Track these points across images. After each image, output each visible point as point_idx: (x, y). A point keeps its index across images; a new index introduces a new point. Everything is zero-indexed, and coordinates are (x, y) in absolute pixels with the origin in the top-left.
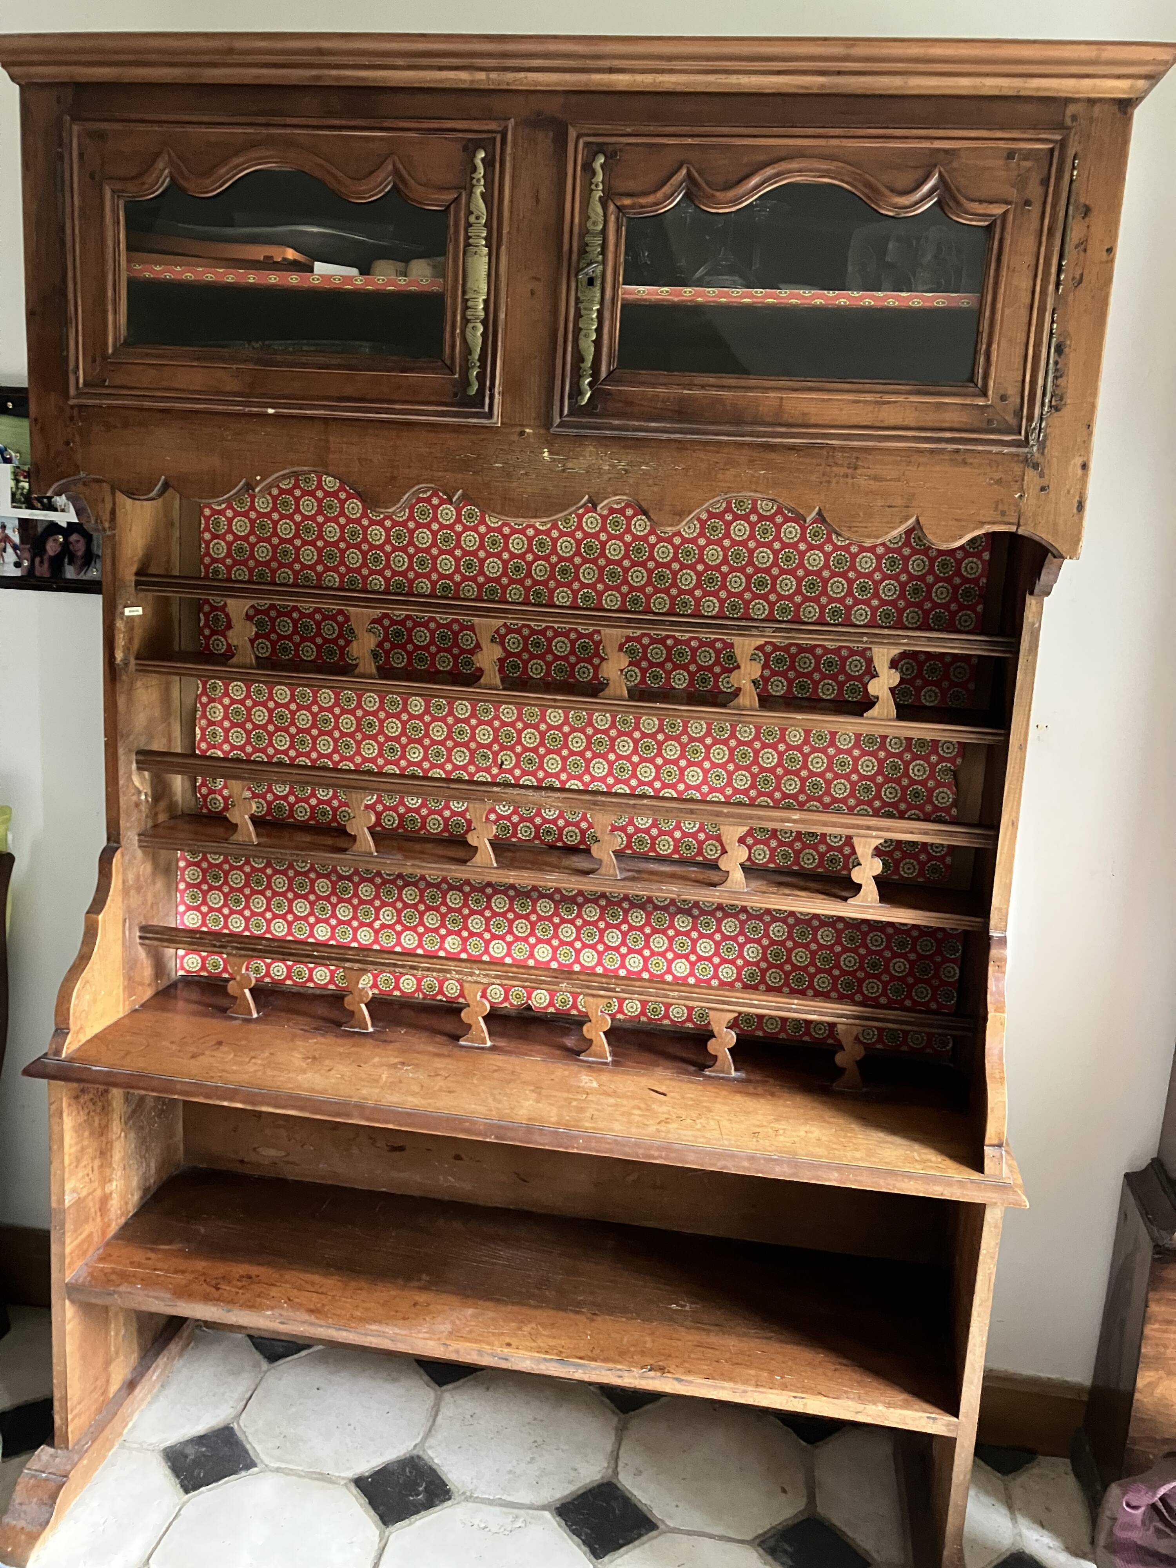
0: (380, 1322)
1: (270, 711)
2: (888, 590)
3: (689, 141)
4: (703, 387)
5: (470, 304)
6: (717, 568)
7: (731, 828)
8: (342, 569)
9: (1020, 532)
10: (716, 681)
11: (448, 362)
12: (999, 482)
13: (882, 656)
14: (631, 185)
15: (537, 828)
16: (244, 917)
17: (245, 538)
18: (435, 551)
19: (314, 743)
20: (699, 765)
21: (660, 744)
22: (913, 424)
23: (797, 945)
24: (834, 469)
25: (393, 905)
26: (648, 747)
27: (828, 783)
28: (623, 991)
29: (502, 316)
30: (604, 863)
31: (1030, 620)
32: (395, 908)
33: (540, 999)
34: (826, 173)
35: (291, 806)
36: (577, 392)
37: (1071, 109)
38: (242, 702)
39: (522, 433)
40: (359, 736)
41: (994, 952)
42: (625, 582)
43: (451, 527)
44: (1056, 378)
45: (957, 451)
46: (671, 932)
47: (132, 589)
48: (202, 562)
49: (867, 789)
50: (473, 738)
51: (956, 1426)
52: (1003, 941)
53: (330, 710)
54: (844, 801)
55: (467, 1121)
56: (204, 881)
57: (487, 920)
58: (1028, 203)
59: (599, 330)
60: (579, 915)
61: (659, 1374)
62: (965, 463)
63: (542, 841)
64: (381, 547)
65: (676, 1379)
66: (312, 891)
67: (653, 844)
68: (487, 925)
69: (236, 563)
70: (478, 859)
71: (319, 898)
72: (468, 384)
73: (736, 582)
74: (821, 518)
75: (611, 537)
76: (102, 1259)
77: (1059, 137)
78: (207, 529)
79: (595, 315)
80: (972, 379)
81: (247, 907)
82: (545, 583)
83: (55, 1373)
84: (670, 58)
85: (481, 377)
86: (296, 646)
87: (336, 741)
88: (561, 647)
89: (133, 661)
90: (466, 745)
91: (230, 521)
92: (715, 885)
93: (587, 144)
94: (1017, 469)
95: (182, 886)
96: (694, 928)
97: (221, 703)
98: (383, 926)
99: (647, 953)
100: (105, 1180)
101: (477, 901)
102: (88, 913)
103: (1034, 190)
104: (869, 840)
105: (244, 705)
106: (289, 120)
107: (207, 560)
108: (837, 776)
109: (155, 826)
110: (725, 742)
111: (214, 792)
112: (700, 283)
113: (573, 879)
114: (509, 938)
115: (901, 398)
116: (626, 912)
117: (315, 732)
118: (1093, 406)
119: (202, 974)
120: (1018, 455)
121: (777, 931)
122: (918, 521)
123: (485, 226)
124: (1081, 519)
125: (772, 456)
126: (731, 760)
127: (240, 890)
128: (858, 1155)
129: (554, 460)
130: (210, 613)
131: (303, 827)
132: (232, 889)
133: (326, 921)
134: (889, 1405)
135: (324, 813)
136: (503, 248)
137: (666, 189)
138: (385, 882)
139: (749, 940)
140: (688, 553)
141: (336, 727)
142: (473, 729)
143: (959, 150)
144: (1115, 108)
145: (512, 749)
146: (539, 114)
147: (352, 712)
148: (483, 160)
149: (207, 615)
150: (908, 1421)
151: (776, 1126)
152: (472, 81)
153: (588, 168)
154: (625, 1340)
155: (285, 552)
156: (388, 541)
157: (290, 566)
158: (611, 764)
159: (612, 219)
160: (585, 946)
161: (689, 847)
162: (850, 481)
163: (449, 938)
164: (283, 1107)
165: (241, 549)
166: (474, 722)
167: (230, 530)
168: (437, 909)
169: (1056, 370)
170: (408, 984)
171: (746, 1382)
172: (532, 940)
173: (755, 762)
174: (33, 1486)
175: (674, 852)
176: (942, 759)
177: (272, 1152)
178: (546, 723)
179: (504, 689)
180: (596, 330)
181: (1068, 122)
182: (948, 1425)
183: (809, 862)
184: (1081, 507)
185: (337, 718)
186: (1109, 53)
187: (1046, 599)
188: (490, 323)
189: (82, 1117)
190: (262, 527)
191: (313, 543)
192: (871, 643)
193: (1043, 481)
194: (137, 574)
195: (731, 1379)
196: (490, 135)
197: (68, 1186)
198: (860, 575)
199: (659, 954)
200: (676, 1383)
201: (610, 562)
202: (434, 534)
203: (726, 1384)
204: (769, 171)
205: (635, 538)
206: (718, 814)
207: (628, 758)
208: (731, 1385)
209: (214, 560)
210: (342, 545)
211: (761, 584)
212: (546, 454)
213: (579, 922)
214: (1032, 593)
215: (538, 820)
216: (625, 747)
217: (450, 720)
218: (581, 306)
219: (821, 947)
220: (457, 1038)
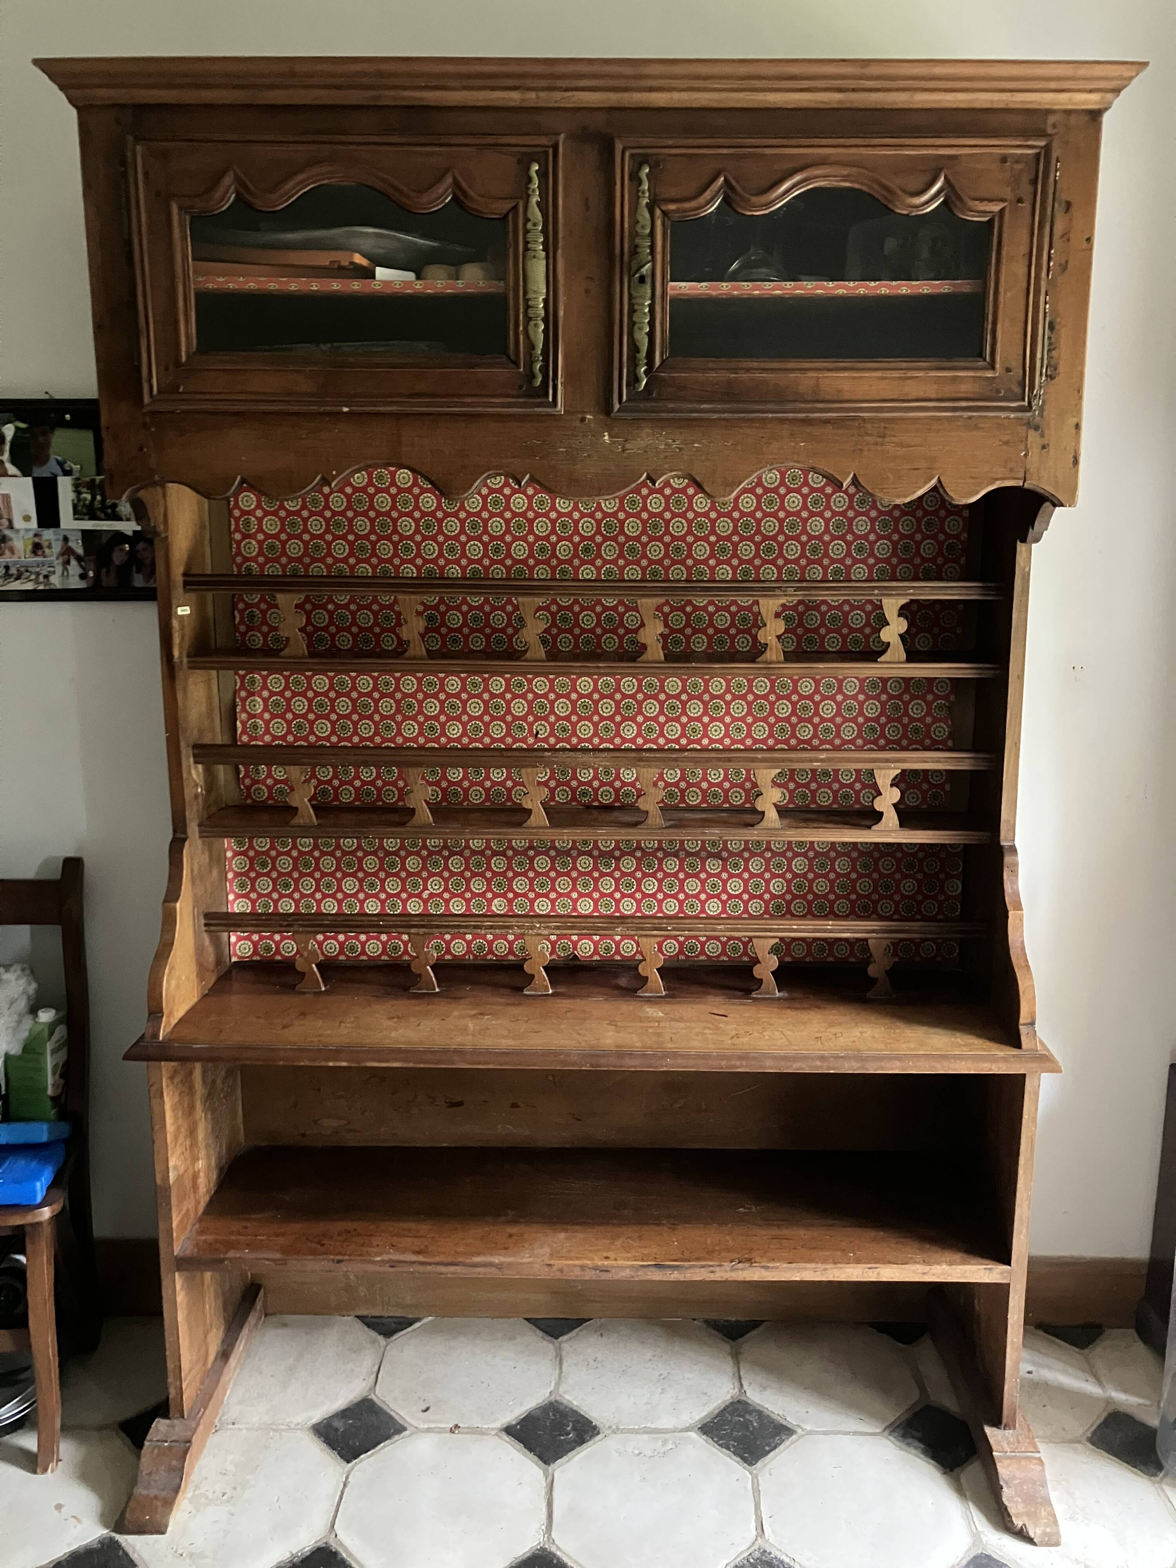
0: (484, 1254)
1: (310, 701)
2: (883, 548)
3: (725, 151)
4: (748, 370)
5: (530, 303)
6: (728, 538)
7: (765, 771)
8: (374, 561)
9: (1026, 486)
10: (733, 642)
11: (513, 357)
12: (1006, 443)
13: (891, 606)
14: (673, 192)
15: (574, 791)
16: (293, 899)
17: (276, 536)
18: (463, 538)
19: (355, 728)
20: (721, 720)
21: (684, 704)
22: (933, 396)
23: (817, 876)
24: (866, 438)
25: (440, 875)
26: (673, 708)
27: (838, 727)
28: (674, 929)
29: (561, 313)
30: (650, 814)
31: (1022, 565)
32: (442, 877)
33: (586, 948)
34: (846, 178)
35: (336, 789)
36: (634, 380)
37: (1051, 119)
38: (281, 694)
39: (583, 420)
40: (399, 718)
41: (1007, 859)
42: (644, 556)
43: (478, 514)
44: (1049, 351)
45: (970, 418)
46: (703, 876)
47: (180, 590)
48: (234, 562)
49: (873, 729)
50: (508, 712)
51: (1010, 1273)
52: (1013, 850)
53: (369, 695)
54: (852, 742)
55: (562, 1053)
56: (252, 868)
57: (531, 880)
58: (1020, 200)
59: (652, 324)
60: (617, 868)
61: (747, 1265)
62: (976, 427)
63: (580, 803)
64: (411, 538)
65: (763, 1267)
66: (361, 868)
67: (683, 796)
68: (531, 885)
69: (268, 560)
70: (533, 821)
71: (367, 874)
72: (533, 376)
73: (747, 550)
74: (855, 482)
75: (629, 515)
76: (201, 1232)
77: (1042, 143)
78: (237, 529)
79: (647, 310)
80: (981, 355)
81: (296, 889)
82: (570, 562)
83: (167, 1345)
84: (706, 78)
85: (544, 370)
86: (333, 636)
87: (376, 724)
88: (588, 620)
89: (185, 660)
90: (502, 719)
91: (260, 520)
92: (752, 826)
93: (632, 156)
94: (1022, 430)
95: (230, 875)
96: (724, 869)
97: (260, 696)
98: (432, 895)
99: (681, 896)
100: (195, 1159)
101: (521, 864)
102: (165, 902)
103: (1025, 190)
104: (887, 771)
105: (283, 696)
106: (350, 138)
107: (239, 559)
108: (846, 720)
109: (209, 817)
110: (743, 697)
111: (258, 782)
112: (734, 277)
113: (623, 831)
114: (553, 895)
115: (921, 374)
116: (660, 861)
117: (355, 717)
118: (1082, 374)
119: (255, 958)
120: (1022, 419)
121: (799, 865)
122: (939, 481)
123: (542, 231)
124: (1077, 471)
125: (809, 429)
126: (749, 713)
127: (289, 874)
128: (912, 1045)
129: (614, 442)
130: (245, 609)
131: (349, 809)
132: (280, 874)
133: (376, 896)
134: (951, 1264)
135: (369, 794)
136: (560, 251)
137: (708, 195)
138: (431, 853)
139: (774, 876)
140: (701, 526)
141: (376, 711)
142: (508, 703)
143: (961, 155)
144: (1087, 118)
145: (546, 719)
146: (584, 128)
147: (391, 695)
148: (537, 172)
149: (241, 612)
150: (967, 1274)
151: (833, 1030)
152: (523, 100)
153: (635, 179)
154: (709, 1241)
155: (317, 547)
156: (417, 531)
157: (322, 560)
158: (639, 725)
159: (659, 223)
160: (624, 896)
161: (715, 795)
162: (879, 448)
163: (496, 901)
164: (388, 1061)
165: (272, 547)
166: (508, 696)
167: (260, 530)
168: (482, 875)
169: (1050, 344)
170: (459, 948)
171: (825, 1261)
172: (574, 895)
173: (772, 713)
174: (158, 1455)
175: (702, 802)
176: (937, 697)
177: (334, 1123)
178: (577, 692)
179: (548, 661)
180: (649, 323)
181: (1050, 131)
182: (1002, 1273)
183: (825, 799)
184: (1076, 461)
185: (376, 702)
186: (1082, 72)
187: (1034, 546)
188: (551, 319)
189: (177, 1098)
190: (293, 524)
191: (344, 537)
192: (882, 595)
193: (1044, 441)
194: (185, 574)
195: (811, 1261)
196: (542, 149)
197: (171, 1163)
198: (857, 537)
199: (693, 896)
200: (763, 1270)
201: (629, 538)
202: (462, 522)
203: (808, 1265)
204: (797, 178)
205: (652, 515)
206: (753, 760)
207: (655, 719)
208: (813, 1265)
209: (246, 559)
210: (373, 537)
211: (769, 550)
212: (606, 438)
213: (617, 874)
214: (1024, 541)
215: (574, 783)
216: (652, 708)
217: (486, 696)
218: (634, 301)
219: (839, 875)
220: (521, 989)
